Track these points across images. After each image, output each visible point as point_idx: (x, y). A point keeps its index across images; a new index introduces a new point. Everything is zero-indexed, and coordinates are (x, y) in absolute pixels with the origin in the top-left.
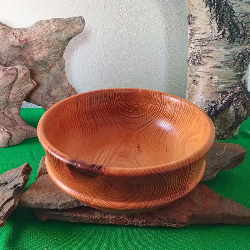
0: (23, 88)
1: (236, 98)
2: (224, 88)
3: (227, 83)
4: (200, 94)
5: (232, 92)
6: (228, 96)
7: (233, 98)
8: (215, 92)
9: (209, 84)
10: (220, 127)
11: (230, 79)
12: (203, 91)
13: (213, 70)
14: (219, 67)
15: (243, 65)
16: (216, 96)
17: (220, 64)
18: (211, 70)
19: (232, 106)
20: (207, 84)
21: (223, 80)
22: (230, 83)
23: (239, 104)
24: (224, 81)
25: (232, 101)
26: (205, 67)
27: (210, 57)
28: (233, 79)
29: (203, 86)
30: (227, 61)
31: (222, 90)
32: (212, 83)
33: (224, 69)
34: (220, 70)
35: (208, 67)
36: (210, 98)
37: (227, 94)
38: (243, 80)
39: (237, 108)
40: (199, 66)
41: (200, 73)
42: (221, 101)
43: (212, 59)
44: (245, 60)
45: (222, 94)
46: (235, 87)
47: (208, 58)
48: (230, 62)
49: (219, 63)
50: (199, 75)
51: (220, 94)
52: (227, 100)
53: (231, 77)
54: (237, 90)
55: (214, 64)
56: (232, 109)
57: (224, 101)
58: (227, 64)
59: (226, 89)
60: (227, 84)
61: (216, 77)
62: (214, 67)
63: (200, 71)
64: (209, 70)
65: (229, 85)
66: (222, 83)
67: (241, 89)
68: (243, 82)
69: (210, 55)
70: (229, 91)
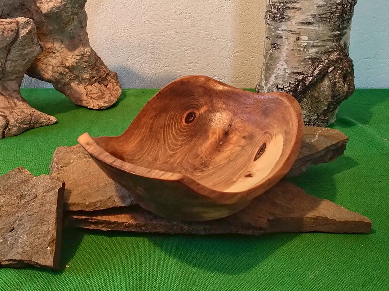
0: (26, 52)
1: (333, 68)
2: (316, 53)
3: (320, 45)
4: (282, 62)
5: (327, 59)
6: (321, 65)
7: (328, 68)
8: (303, 58)
9: (295, 48)
10: (310, 110)
11: (324, 41)
12: (286, 58)
13: (301, 27)
14: (310, 23)
15: (343, 21)
16: (304, 65)
17: (311, 19)
18: (298, 27)
19: (326, 80)
20: (292, 48)
21: (315, 41)
22: (324, 46)
23: (337, 76)
24: (315, 44)
25: (327, 72)
26: (289, 23)
27: (296, 8)
28: (328, 41)
29: (286, 51)
30: (320, 15)
31: (313, 56)
32: (299, 46)
33: (317, 25)
34: (311, 27)
35: (294, 23)
36: (296, 68)
37: (321, 61)
38: (342, 42)
39: (334, 81)
40: (281, 22)
41: (283, 32)
42: (312, 72)
43: (300, 11)
44: (346, 14)
45: (313, 63)
46: (331, 51)
47: (294, 11)
48: (325, 16)
49: (309, 17)
50: (280, 35)
51: (310, 62)
52: (321, 70)
53: (326, 38)
54: (334, 56)
55: (302, 18)
56: (327, 84)
57: (316, 72)
58: (319, 18)
59: (319, 55)
60: (320, 48)
61: (304, 38)
62: (302, 23)
63: (282, 30)
64: (295, 28)
65: (323, 49)
66: (313, 46)
67: (340, 55)
68: (343, 45)
69: (297, 6)
70: (324, 57)
